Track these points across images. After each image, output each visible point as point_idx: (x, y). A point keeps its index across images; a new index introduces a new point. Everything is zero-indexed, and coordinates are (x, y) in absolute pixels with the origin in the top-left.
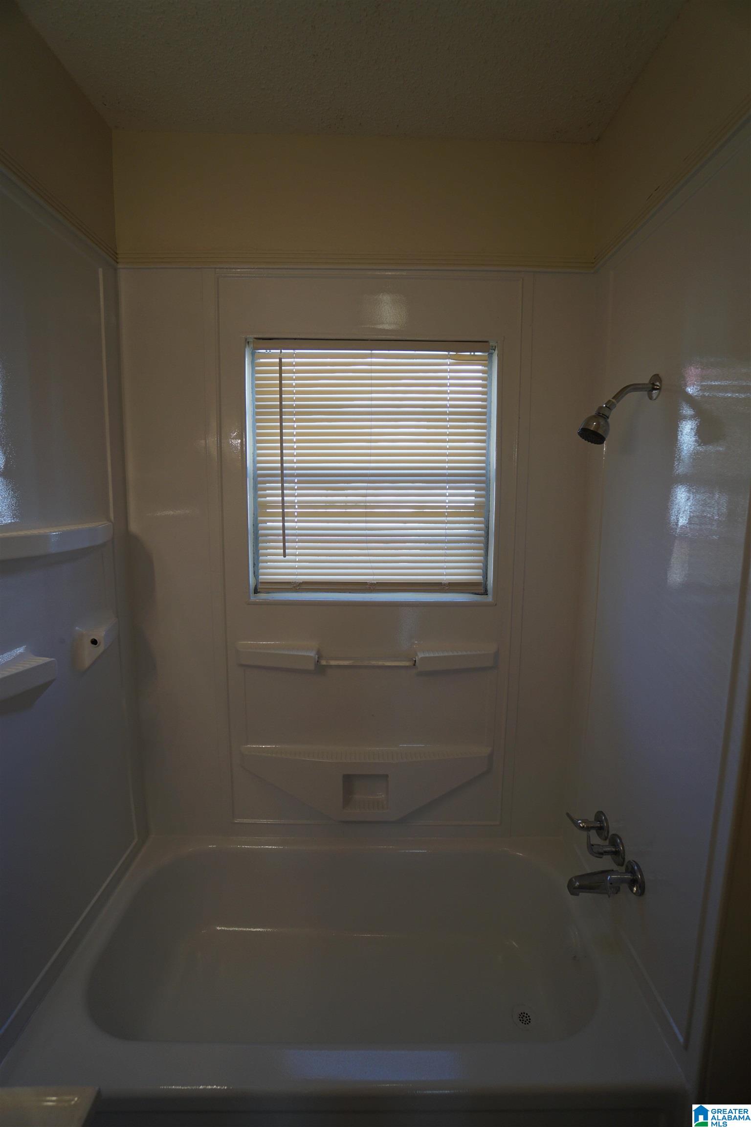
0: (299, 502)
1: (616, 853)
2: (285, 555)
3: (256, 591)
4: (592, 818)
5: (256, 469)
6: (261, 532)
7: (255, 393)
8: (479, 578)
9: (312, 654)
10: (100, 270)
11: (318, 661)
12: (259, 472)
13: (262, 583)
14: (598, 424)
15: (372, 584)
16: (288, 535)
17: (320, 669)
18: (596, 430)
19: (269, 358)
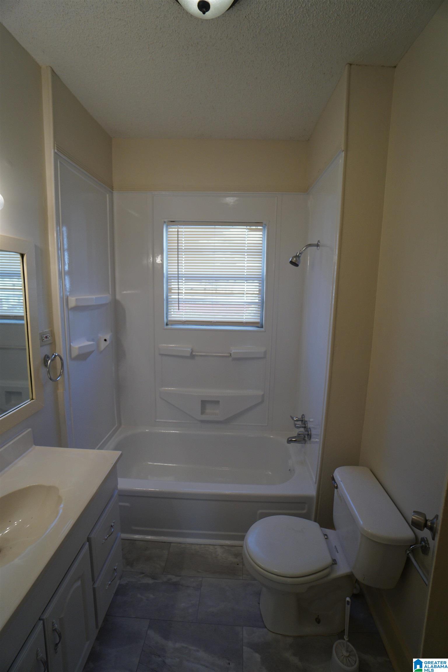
0: (185, 288)
1: (305, 427)
2: (179, 309)
3: (167, 325)
4: (300, 417)
5: (167, 274)
6: (169, 300)
7: (167, 243)
8: (258, 320)
9: (189, 350)
10: (108, 195)
11: (191, 353)
12: (169, 275)
13: (169, 321)
14: (296, 259)
15: (214, 322)
16: (180, 301)
17: (192, 356)
18: (295, 262)
19: (173, 229)
